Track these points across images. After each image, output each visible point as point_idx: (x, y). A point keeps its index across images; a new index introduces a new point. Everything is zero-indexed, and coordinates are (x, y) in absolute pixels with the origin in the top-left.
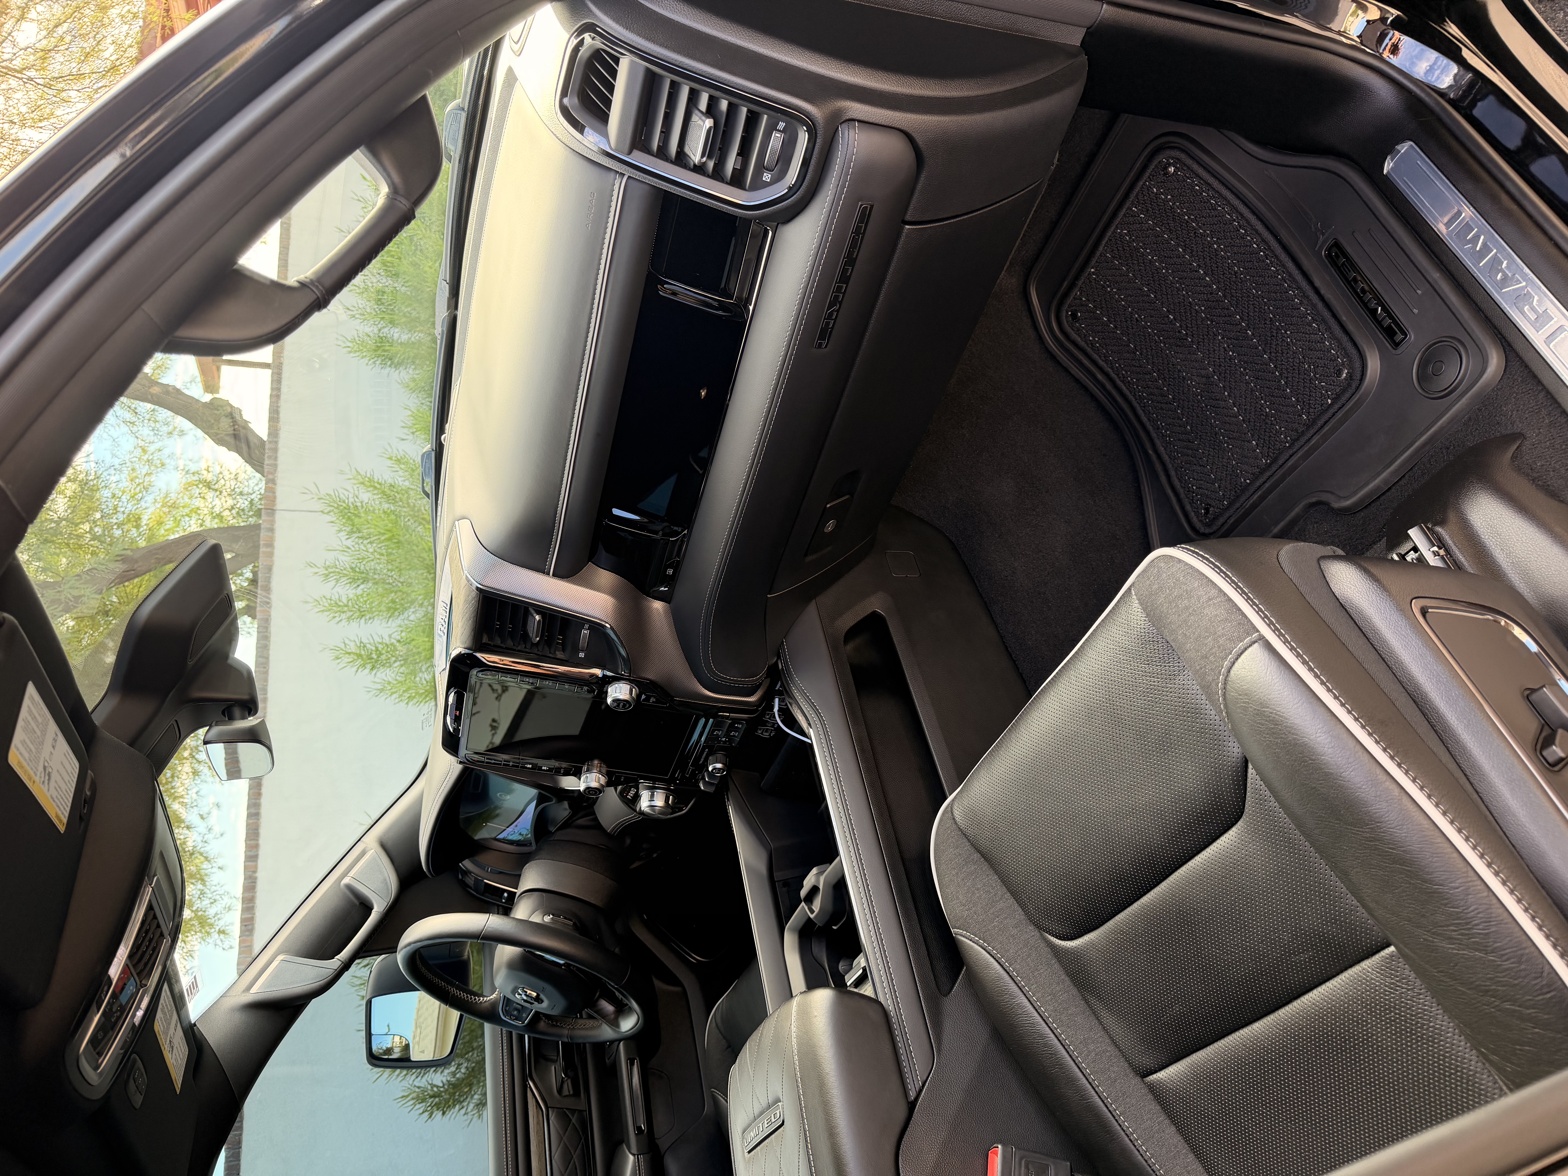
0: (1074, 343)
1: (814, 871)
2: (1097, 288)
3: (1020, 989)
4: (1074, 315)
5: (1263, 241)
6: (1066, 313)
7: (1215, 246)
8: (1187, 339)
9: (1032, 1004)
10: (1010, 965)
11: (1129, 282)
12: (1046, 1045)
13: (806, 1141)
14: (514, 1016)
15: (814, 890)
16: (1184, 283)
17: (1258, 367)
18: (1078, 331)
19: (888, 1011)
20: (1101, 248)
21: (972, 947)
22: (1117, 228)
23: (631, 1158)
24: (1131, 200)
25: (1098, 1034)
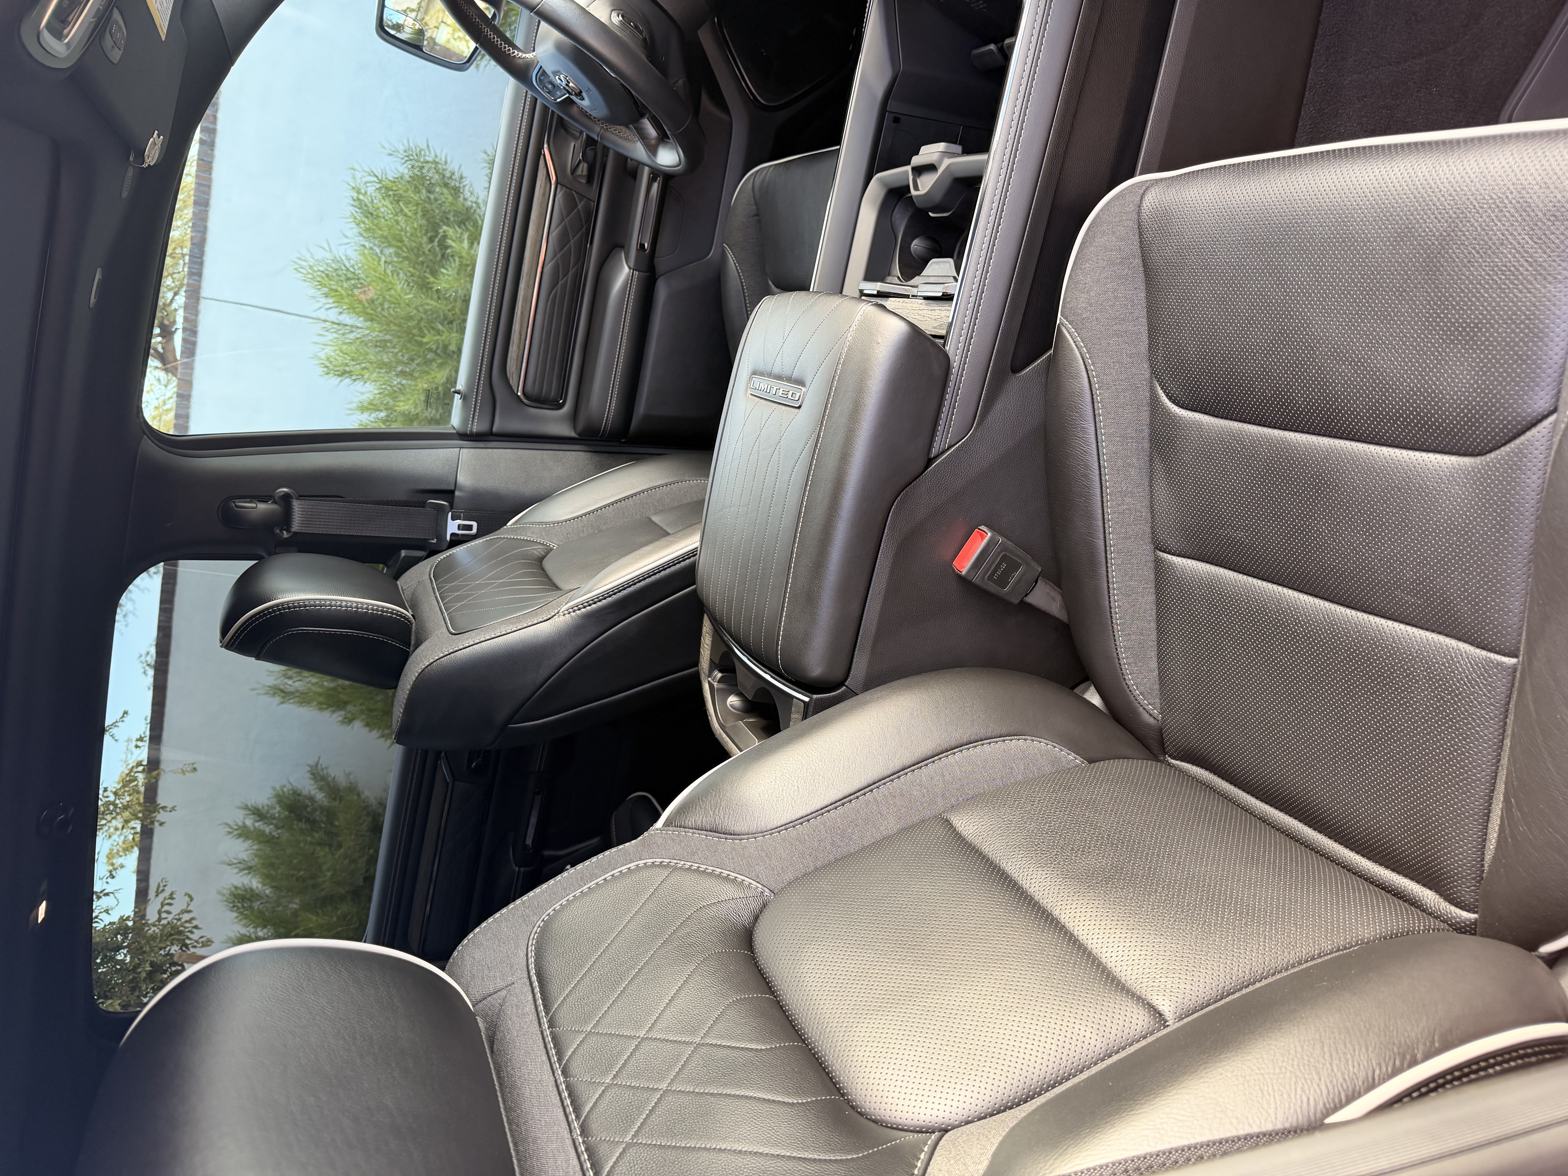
1: (941, 146)
3: (1095, 415)
9: (1096, 434)
10: (1099, 389)
12: (1086, 476)
13: (816, 446)
14: (547, 88)
15: (931, 168)
19: (951, 366)
21: (1072, 350)
23: (626, 269)
25: (1143, 492)
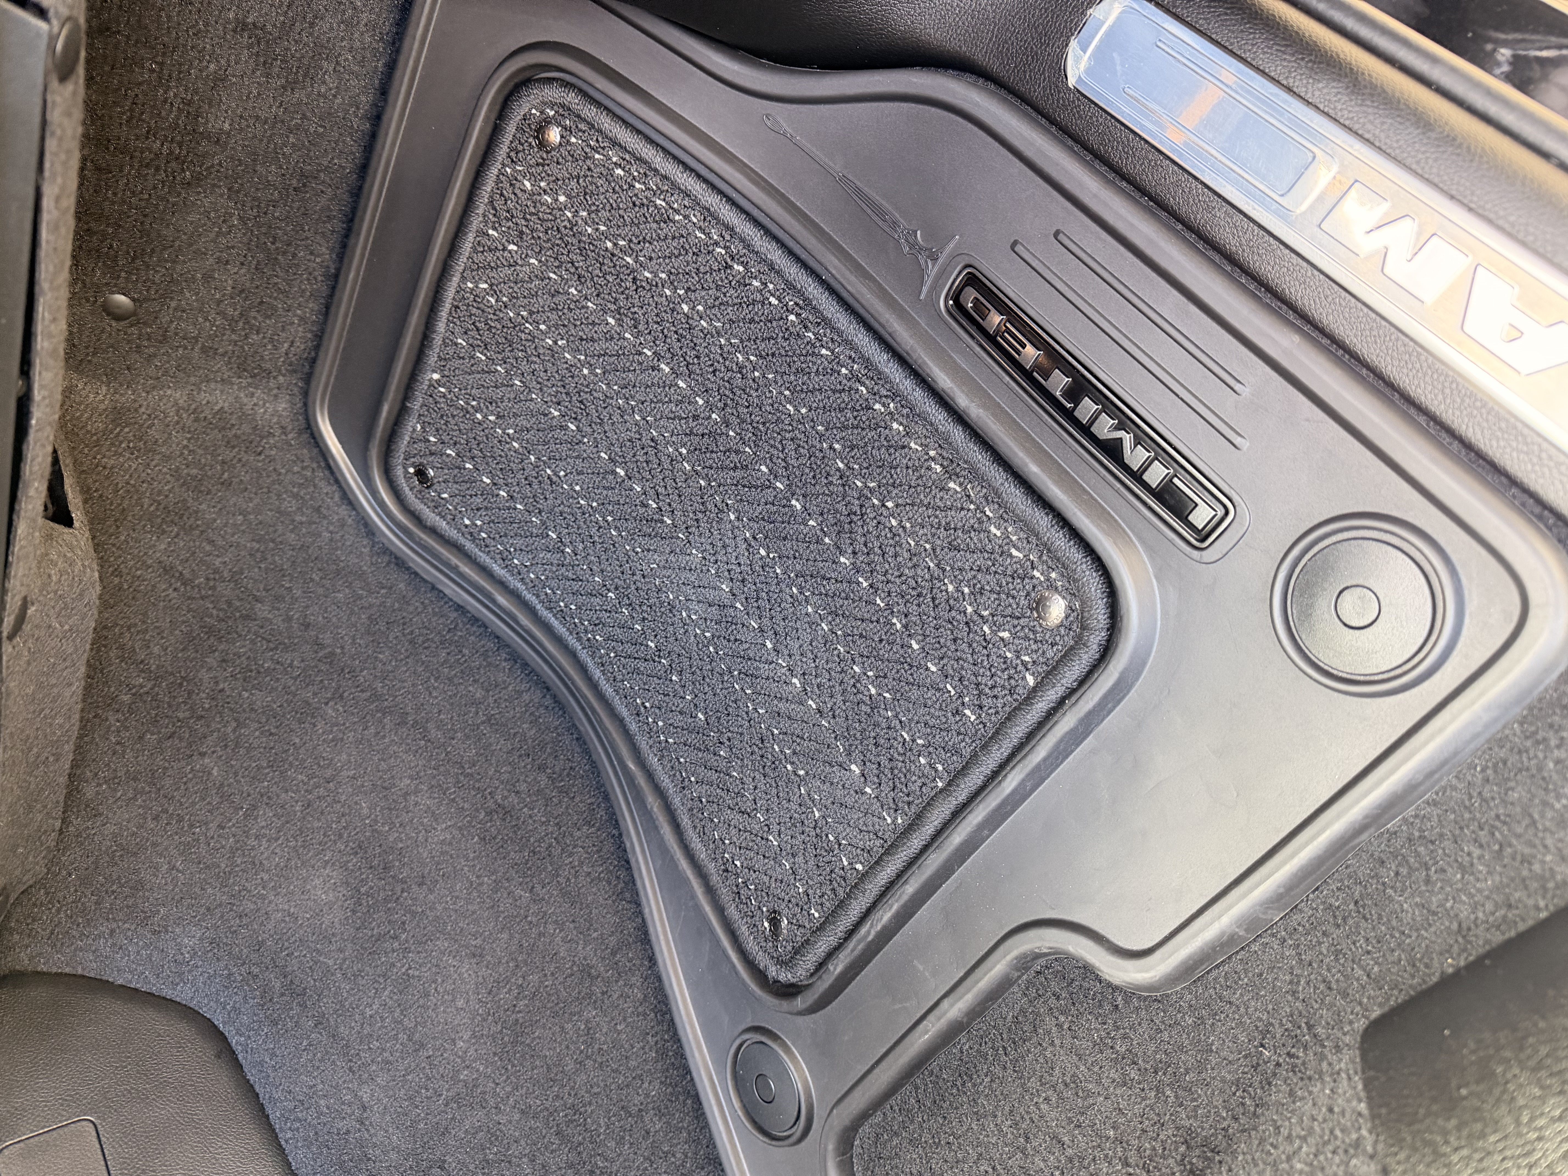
0: (433, 531)
2: (453, 416)
4: (421, 473)
5: (790, 286)
6: (403, 472)
7: (685, 308)
8: (662, 522)
11: (517, 400)
16: (633, 397)
17: (832, 587)
18: (437, 506)
20: (441, 326)
22: (463, 279)
24: (480, 211)
